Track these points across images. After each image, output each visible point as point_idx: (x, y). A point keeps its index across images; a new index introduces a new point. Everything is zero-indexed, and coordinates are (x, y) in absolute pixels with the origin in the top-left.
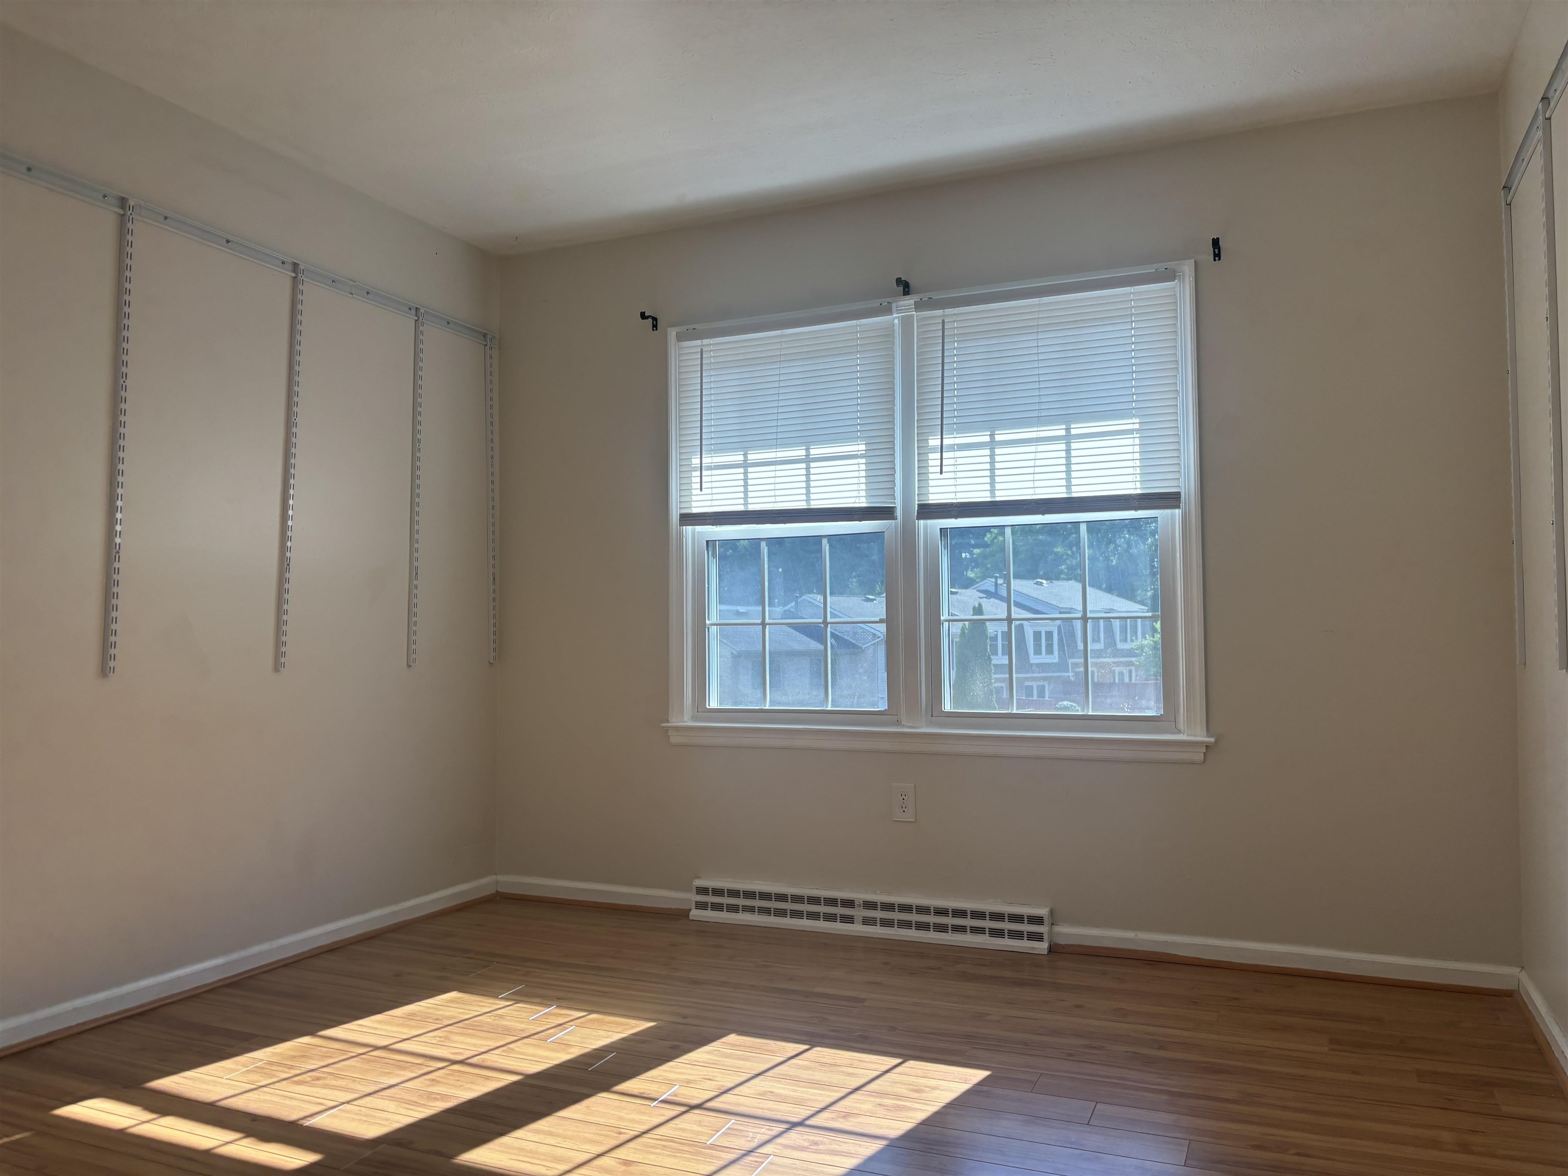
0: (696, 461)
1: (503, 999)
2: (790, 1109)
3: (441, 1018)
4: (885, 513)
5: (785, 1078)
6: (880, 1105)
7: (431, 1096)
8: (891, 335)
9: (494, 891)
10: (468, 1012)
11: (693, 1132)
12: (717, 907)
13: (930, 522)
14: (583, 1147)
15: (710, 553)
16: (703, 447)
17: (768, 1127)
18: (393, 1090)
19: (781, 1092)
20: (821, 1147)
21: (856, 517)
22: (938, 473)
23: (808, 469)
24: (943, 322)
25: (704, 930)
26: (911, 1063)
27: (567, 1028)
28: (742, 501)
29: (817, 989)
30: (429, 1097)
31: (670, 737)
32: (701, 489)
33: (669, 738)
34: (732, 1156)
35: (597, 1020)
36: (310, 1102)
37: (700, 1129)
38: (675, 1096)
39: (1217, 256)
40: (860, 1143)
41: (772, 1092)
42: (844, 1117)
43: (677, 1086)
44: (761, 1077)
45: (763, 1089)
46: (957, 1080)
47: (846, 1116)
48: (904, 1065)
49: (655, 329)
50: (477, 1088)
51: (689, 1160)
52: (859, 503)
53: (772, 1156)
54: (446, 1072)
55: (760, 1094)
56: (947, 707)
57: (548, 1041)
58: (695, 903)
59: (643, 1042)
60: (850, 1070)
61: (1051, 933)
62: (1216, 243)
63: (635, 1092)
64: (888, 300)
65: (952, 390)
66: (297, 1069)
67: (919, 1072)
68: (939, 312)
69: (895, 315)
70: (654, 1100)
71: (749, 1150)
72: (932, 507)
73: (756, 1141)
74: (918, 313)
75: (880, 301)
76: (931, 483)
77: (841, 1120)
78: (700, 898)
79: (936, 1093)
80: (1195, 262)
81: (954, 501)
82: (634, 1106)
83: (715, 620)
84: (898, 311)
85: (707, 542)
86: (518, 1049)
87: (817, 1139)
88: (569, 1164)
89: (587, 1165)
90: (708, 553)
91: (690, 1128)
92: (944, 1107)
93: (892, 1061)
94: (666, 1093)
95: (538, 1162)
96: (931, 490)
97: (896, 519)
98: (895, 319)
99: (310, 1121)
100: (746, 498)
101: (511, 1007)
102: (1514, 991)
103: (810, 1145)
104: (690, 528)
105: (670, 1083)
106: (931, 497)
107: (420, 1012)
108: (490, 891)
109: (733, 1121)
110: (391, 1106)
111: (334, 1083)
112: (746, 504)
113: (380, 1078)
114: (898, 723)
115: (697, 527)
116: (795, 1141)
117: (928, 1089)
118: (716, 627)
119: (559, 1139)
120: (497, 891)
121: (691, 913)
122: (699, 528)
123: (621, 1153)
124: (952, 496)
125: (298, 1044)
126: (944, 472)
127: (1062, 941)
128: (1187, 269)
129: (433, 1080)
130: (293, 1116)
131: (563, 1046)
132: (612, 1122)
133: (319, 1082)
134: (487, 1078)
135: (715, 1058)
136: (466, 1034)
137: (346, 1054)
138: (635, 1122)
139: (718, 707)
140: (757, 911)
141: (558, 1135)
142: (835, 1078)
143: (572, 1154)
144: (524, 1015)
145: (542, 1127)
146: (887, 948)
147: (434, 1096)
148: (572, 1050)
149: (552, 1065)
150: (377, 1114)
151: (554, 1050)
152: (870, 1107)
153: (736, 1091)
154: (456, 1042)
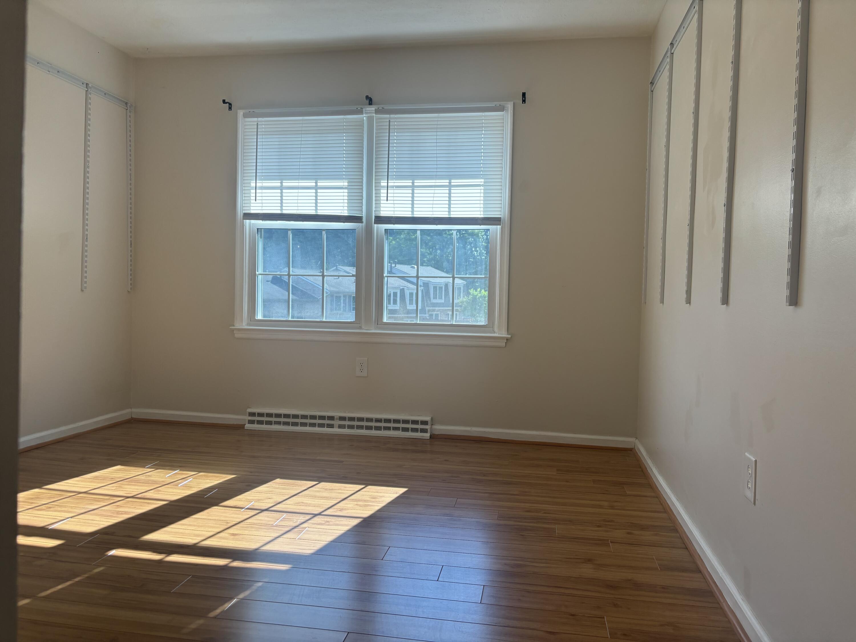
0: (253, 185)
1: (148, 468)
2: (313, 509)
3: (114, 478)
4: (357, 219)
5: (308, 496)
6: (357, 505)
7: (118, 513)
8: (363, 126)
9: (130, 417)
10: (130, 474)
11: (265, 520)
12: (260, 422)
13: (380, 225)
14: (209, 530)
15: (259, 235)
16: (257, 177)
17: (303, 517)
18: (95, 511)
19: (307, 502)
20: (331, 523)
21: (342, 221)
22: (385, 200)
23: (316, 193)
24: (389, 121)
25: (253, 434)
26: (370, 487)
27: (188, 480)
28: (279, 208)
29: (318, 458)
30: (117, 513)
31: (235, 334)
32: (256, 200)
34: (287, 529)
35: (204, 475)
36: (48, 518)
37: (269, 519)
38: (253, 506)
39: (524, 101)
40: (349, 520)
41: (303, 502)
42: (340, 510)
43: (254, 502)
44: (296, 496)
45: (298, 501)
46: (392, 493)
47: (341, 510)
48: (366, 488)
49: (230, 110)
50: (144, 508)
51: (266, 532)
52: (344, 213)
53: (307, 528)
54: (125, 502)
55: (296, 503)
56: (385, 320)
57: (179, 486)
58: (248, 421)
59: (231, 484)
60: (340, 491)
61: (431, 428)
62: (524, 95)
63: (232, 505)
64: (362, 106)
65: (393, 157)
66: (36, 504)
67: (374, 491)
68: (387, 116)
69: (364, 115)
70: (242, 508)
71: (295, 526)
72: (382, 218)
73: (298, 522)
74: (376, 115)
75: (357, 106)
76: (382, 205)
77: (339, 512)
78: (250, 418)
79: (383, 499)
80: (514, 103)
81: (393, 215)
82: (232, 512)
83: (261, 272)
84: (366, 113)
85: (258, 229)
86: (163, 490)
87: (328, 520)
88: (203, 537)
89: (214, 537)
90: (258, 235)
91: (263, 519)
92: (388, 504)
93: (360, 486)
94: (248, 505)
95: (187, 537)
96: (382, 209)
97: (363, 223)
98: (364, 117)
99: (52, 526)
100: (282, 206)
101: (153, 472)
102: (633, 448)
103: (325, 522)
104: (248, 221)
105: (250, 501)
106: (382, 212)
107: (102, 475)
108: (128, 417)
109: (285, 515)
110: (97, 518)
111: (59, 509)
112: (281, 210)
113: (87, 506)
114: (360, 328)
115: (252, 221)
116: (317, 521)
117: (378, 497)
118: (261, 276)
119: (196, 527)
120: (132, 417)
121: (245, 426)
122: (253, 221)
123: (230, 531)
124: (392, 213)
125: (32, 492)
126: (389, 200)
127: (437, 433)
128: (510, 106)
129: (118, 506)
130: (41, 524)
131: (188, 488)
132: (222, 518)
133: (51, 509)
134: (148, 503)
135: (271, 489)
136: (131, 485)
137: (63, 496)
138: (236, 518)
139: (262, 319)
140: (282, 423)
141: (195, 526)
142: (333, 495)
143: (204, 533)
144: (162, 475)
145: (185, 523)
146: (351, 438)
147: (121, 513)
148: (193, 489)
149: (184, 496)
150: (90, 522)
151: (183, 489)
152: (352, 506)
153: (284, 503)
154: (126, 488)
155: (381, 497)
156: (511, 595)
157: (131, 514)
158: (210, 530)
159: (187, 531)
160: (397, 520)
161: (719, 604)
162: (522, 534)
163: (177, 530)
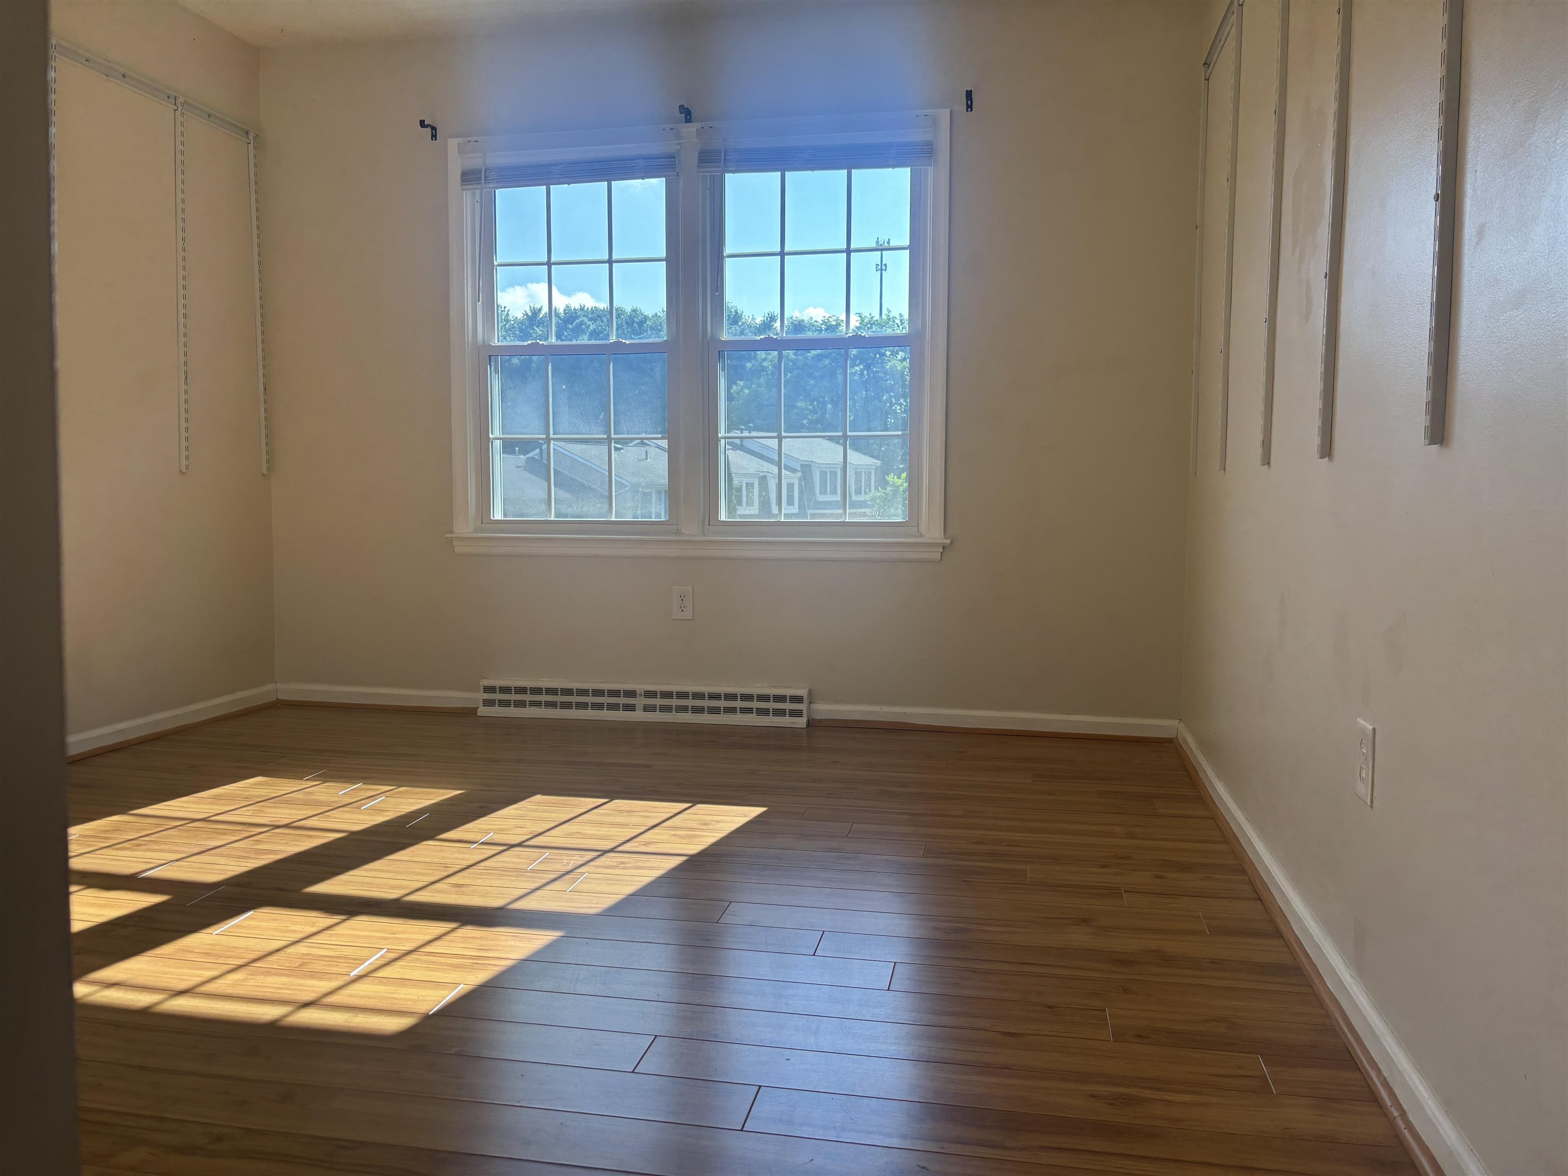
1: (309, 780)
2: (596, 843)
3: (251, 797)
5: (590, 822)
6: (675, 835)
7: (258, 852)
9: (275, 699)
10: (278, 791)
11: (514, 863)
12: (505, 704)
17: (582, 855)
18: (220, 850)
19: (588, 832)
25: (491, 723)
26: (699, 807)
27: (377, 799)
30: (256, 852)
33: (454, 548)
34: (553, 876)
35: (406, 792)
36: (139, 862)
37: (521, 860)
38: (493, 839)
39: (970, 107)
40: (664, 859)
41: (579, 833)
42: (645, 845)
43: (494, 833)
44: (568, 823)
45: (571, 831)
47: (648, 844)
48: (693, 808)
49: (434, 139)
50: (302, 844)
51: (514, 881)
53: (587, 874)
54: (271, 834)
55: (568, 835)
56: (723, 516)
57: (362, 808)
58: (483, 701)
59: (453, 805)
60: (647, 813)
61: (809, 708)
62: (969, 94)
63: (457, 838)
66: (114, 840)
67: (707, 812)
70: (475, 843)
71: (566, 871)
73: (571, 865)
75: (664, 125)
78: (487, 696)
80: (951, 111)
82: (457, 849)
83: (498, 434)
85: (490, 356)
86: (337, 815)
87: (624, 860)
90: (490, 367)
91: (513, 859)
92: (730, 834)
93: (683, 805)
94: (484, 838)
101: (319, 786)
102: (1174, 738)
103: (621, 864)
105: (487, 832)
108: (271, 698)
109: (548, 853)
110: (223, 861)
111: (156, 847)
113: (205, 842)
114: (678, 532)
116: (606, 862)
117: (714, 823)
118: (499, 441)
119: (393, 874)
120: (278, 697)
121: (478, 710)
125: (108, 821)
127: (819, 717)
128: (944, 117)
129: (256, 841)
130: (125, 872)
131: (377, 811)
132: (436, 860)
133: (141, 848)
134: (310, 837)
135: (523, 812)
136: (280, 807)
137: (162, 827)
138: (461, 859)
139: (503, 519)
140: (543, 705)
141: (390, 872)
142: (634, 820)
143: (405, 883)
144: (333, 791)
145: (373, 867)
146: (666, 729)
147: (262, 852)
148: (386, 814)
149: (370, 825)
150: (209, 866)
151: (369, 815)
152: (666, 837)
153: (547, 834)
154: (271, 813)
155: (719, 822)
156: (942, 977)
157: (280, 854)
158: (416, 878)
159: (377, 881)
160: (744, 859)
161: (1311, 986)
162: (967, 879)
163: (360, 879)
